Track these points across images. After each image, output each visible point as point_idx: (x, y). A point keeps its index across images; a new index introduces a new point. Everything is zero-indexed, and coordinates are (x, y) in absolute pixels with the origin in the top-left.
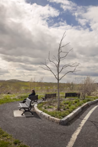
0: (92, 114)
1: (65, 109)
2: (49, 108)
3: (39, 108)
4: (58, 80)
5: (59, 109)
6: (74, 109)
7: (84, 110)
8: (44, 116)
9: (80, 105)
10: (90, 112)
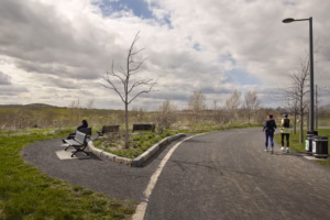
0: (174, 153)
1: (135, 147)
2: (111, 146)
3: (96, 146)
4: (126, 104)
5: (127, 147)
6: (149, 147)
7: (163, 148)
8: (107, 157)
9: (157, 141)
10: (172, 150)
